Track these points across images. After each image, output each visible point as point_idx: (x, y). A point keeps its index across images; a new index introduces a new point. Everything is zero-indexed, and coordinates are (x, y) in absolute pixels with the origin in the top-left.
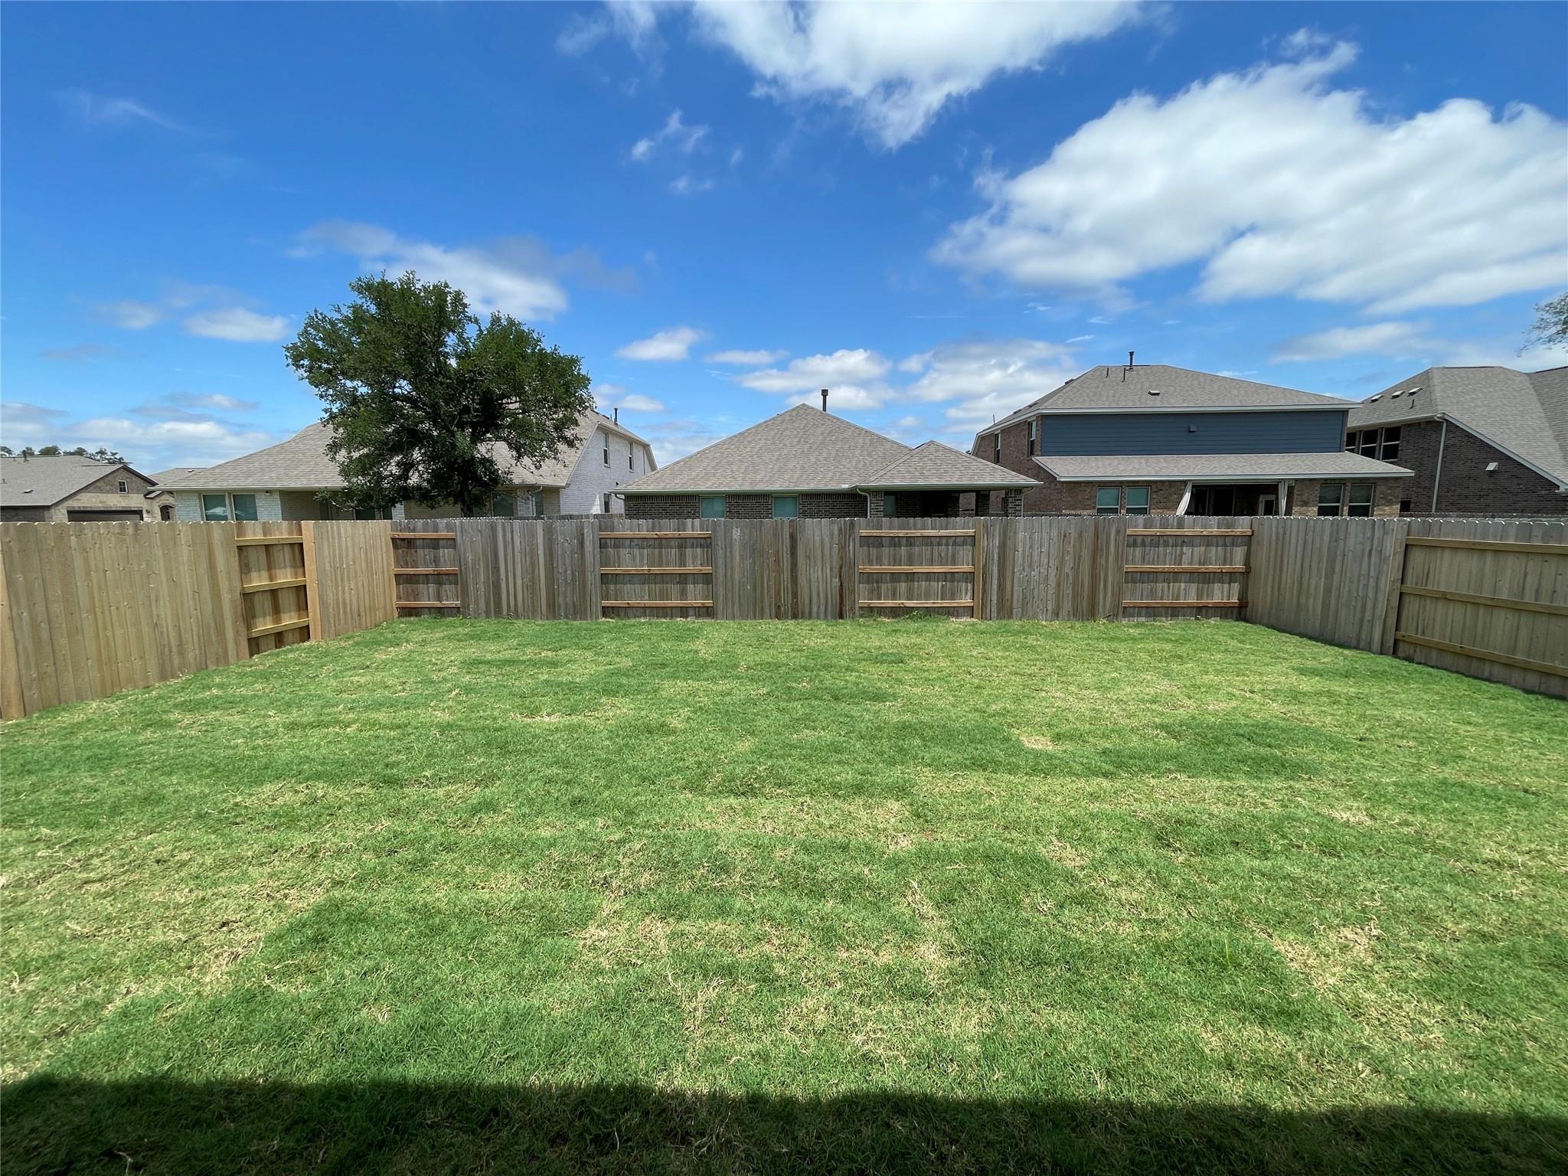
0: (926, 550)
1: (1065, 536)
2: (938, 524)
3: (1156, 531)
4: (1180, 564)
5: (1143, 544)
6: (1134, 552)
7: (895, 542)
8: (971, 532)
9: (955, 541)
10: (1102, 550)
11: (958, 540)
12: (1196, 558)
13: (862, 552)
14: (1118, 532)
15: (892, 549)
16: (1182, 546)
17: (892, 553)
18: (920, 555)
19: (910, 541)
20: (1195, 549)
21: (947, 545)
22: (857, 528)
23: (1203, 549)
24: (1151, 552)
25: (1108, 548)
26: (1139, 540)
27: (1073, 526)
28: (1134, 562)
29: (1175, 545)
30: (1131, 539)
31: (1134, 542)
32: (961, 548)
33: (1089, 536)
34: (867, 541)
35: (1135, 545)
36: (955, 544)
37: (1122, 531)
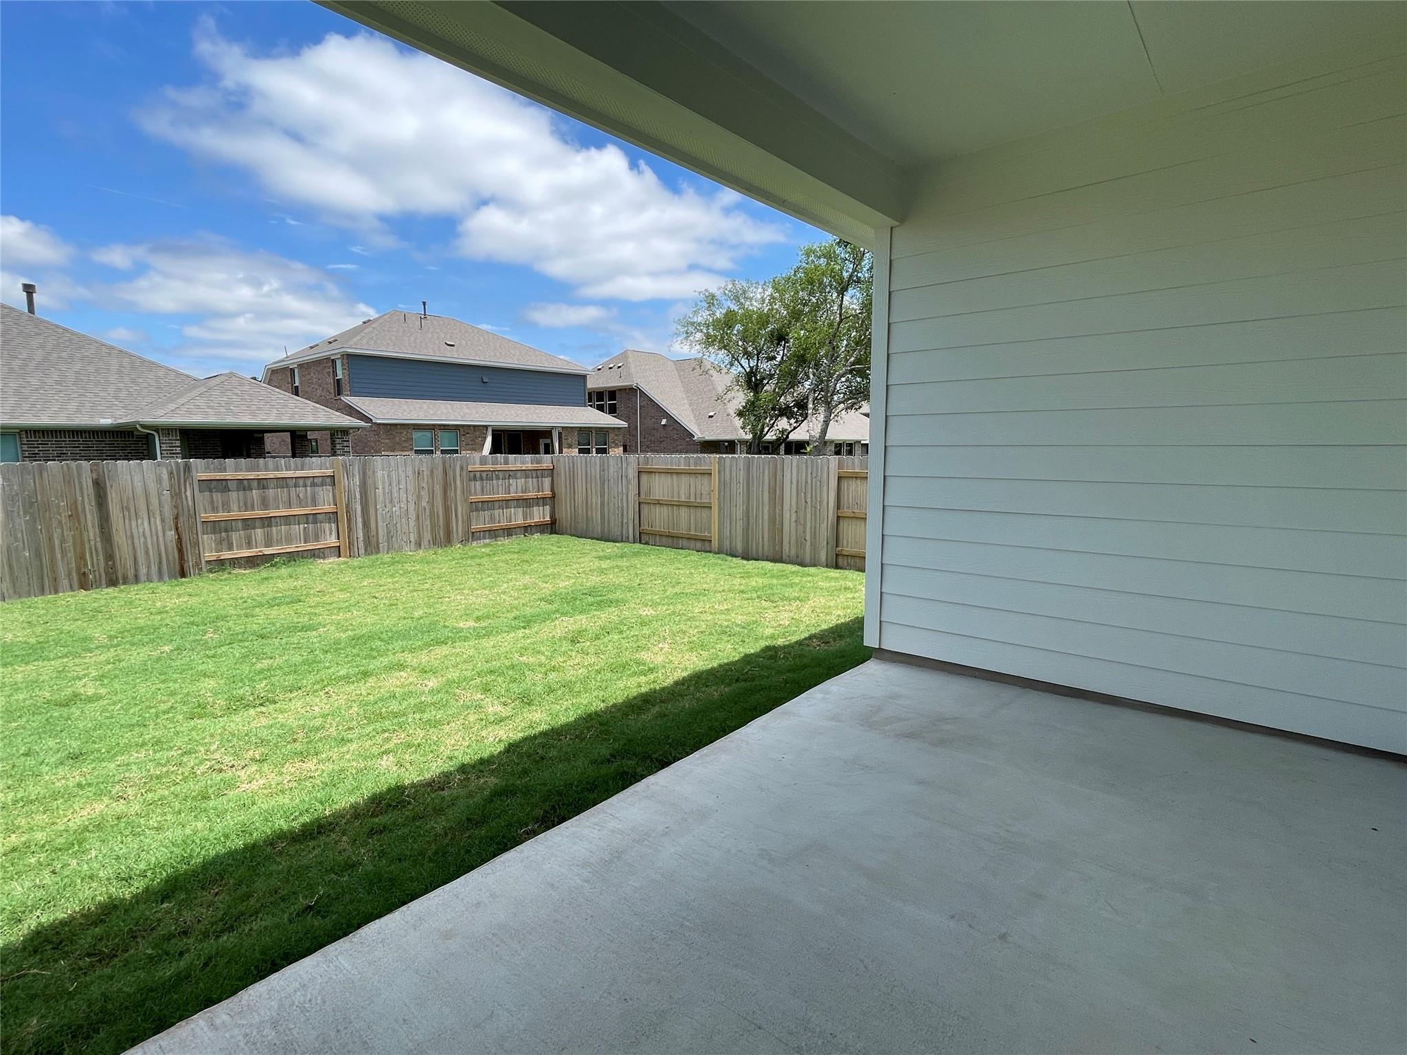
0: (282, 493)
1: (419, 473)
2: (293, 465)
3: (490, 467)
4: (509, 493)
5: (481, 478)
6: (475, 485)
7: (243, 485)
8: (329, 472)
9: (314, 482)
10: (451, 485)
11: (316, 480)
12: (520, 488)
13: (202, 499)
14: (462, 468)
15: (241, 493)
16: (509, 479)
17: (241, 498)
18: (276, 498)
19: (262, 484)
20: (518, 480)
21: (305, 486)
22: (194, 472)
23: (523, 480)
24: (487, 484)
25: (455, 482)
26: (478, 474)
27: (425, 465)
28: (476, 494)
29: (504, 479)
30: (472, 474)
31: (473, 477)
32: (320, 488)
33: (439, 472)
34: (206, 485)
35: (475, 479)
36: (314, 485)
37: (465, 468)
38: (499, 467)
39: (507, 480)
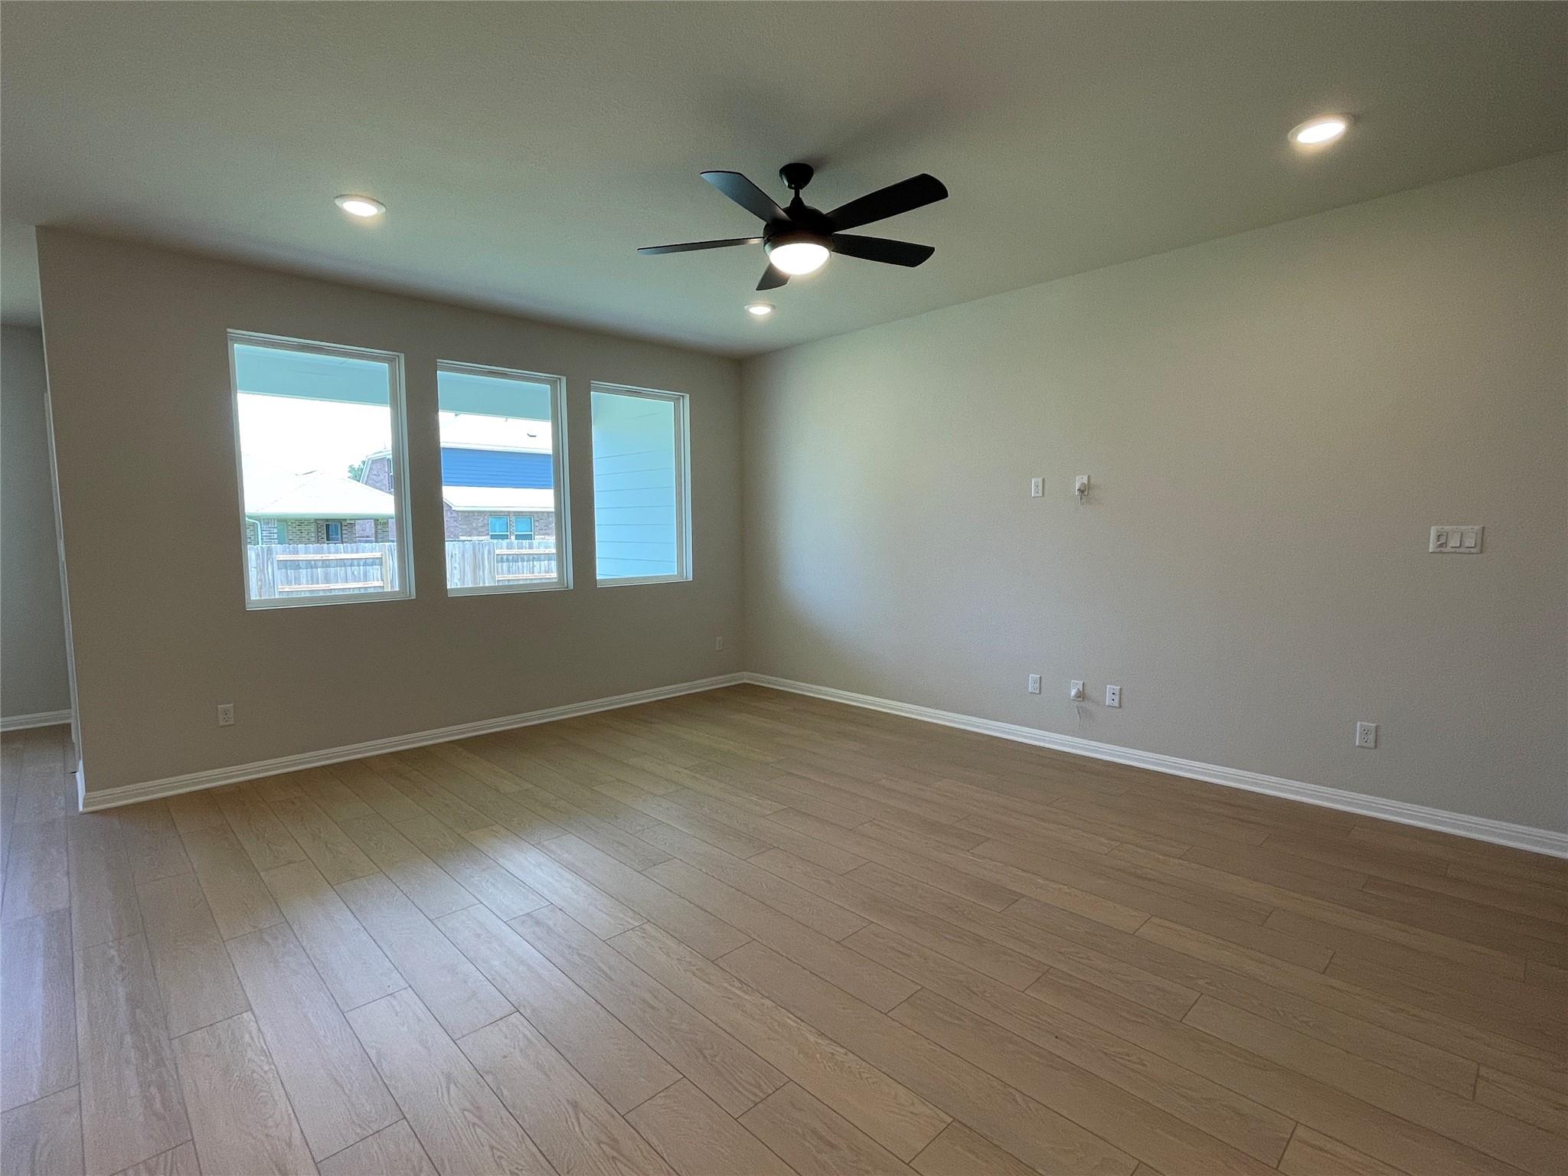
0: (341, 571)
1: (452, 556)
2: (349, 550)
3: (515, 551)
4: (533, 573)
5: (508, 560)
6: (502, 566)
7: (311, 565)
8: (378, 555)
9: (367, 563)
10: (479, 565)
11: (368, 561)
12: (543, 569)
13: (279, 575)
14: (489, 551)
15: (309, 570)
16: (533, 561)
17: (309, 574)
18: (336, 574)
19: (326, 564)
20: (542, 563)
21: (359, 565)
22: (274, 553)
23: (546, 562)
24: (514, 566)
25: (483, 565)
26: (505, 557)
27: (457, 549)
28: (502, 573)
29: (528, 561)
30: (500, 557)
31: (501, 559)
32: (371, 567)
33: (469, 555)
34: (284, 565)
35: (502, 561)
36: (365, 564)
37: (492, 552)
38: (524, 551)
39: (531, 563)
